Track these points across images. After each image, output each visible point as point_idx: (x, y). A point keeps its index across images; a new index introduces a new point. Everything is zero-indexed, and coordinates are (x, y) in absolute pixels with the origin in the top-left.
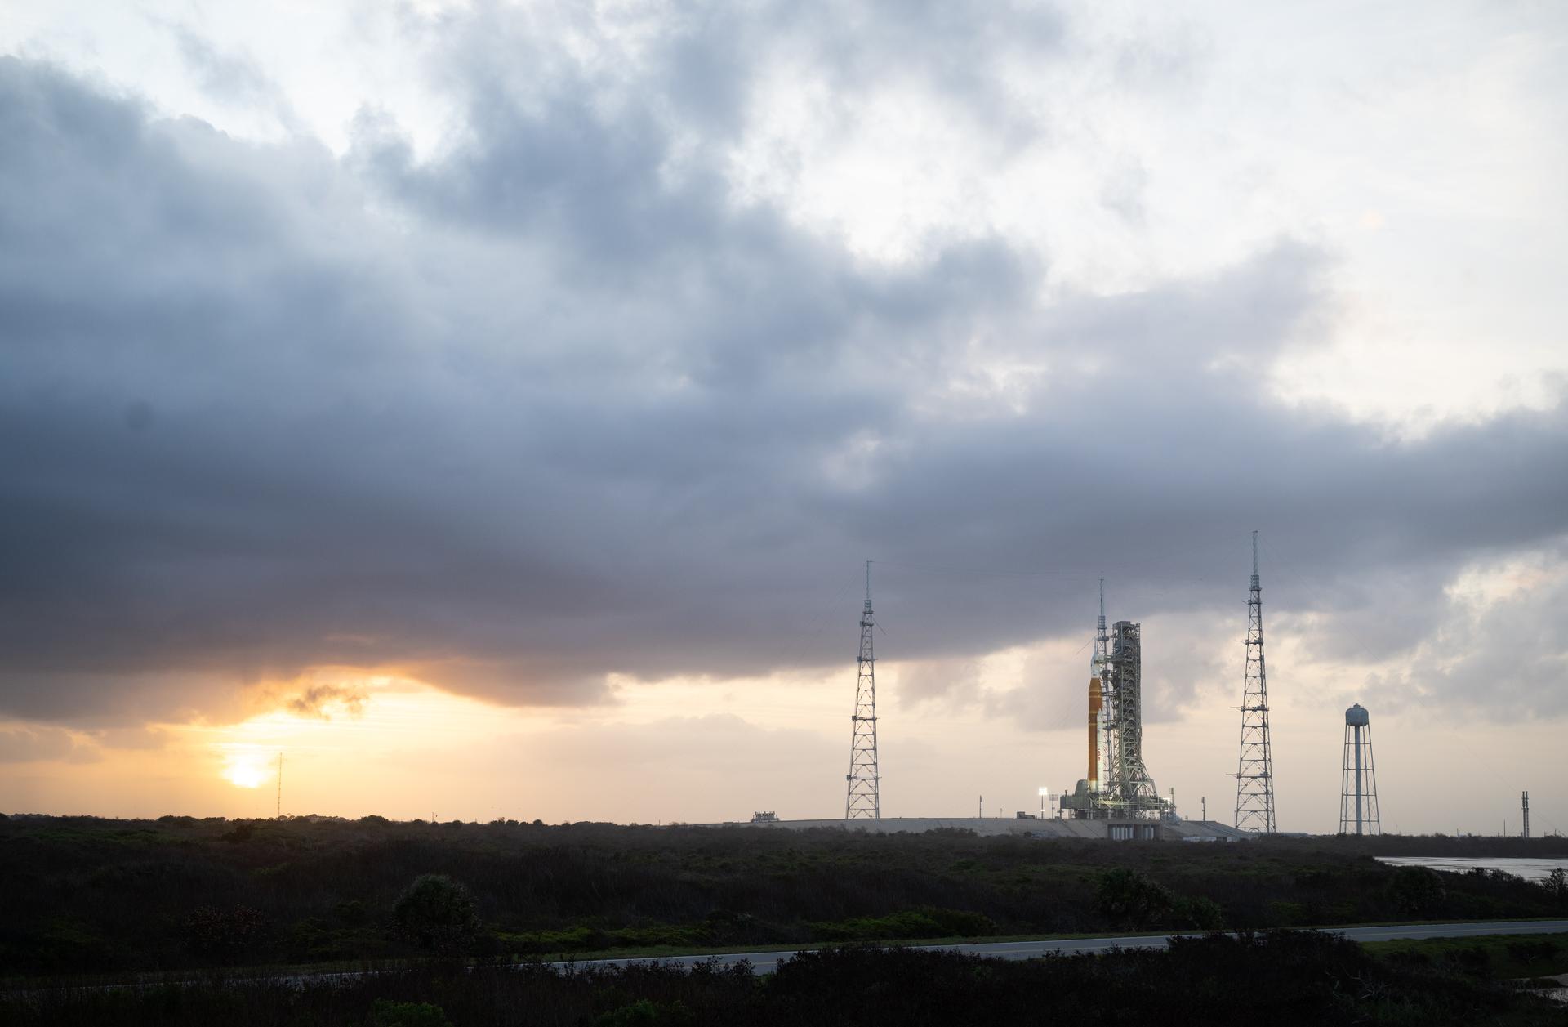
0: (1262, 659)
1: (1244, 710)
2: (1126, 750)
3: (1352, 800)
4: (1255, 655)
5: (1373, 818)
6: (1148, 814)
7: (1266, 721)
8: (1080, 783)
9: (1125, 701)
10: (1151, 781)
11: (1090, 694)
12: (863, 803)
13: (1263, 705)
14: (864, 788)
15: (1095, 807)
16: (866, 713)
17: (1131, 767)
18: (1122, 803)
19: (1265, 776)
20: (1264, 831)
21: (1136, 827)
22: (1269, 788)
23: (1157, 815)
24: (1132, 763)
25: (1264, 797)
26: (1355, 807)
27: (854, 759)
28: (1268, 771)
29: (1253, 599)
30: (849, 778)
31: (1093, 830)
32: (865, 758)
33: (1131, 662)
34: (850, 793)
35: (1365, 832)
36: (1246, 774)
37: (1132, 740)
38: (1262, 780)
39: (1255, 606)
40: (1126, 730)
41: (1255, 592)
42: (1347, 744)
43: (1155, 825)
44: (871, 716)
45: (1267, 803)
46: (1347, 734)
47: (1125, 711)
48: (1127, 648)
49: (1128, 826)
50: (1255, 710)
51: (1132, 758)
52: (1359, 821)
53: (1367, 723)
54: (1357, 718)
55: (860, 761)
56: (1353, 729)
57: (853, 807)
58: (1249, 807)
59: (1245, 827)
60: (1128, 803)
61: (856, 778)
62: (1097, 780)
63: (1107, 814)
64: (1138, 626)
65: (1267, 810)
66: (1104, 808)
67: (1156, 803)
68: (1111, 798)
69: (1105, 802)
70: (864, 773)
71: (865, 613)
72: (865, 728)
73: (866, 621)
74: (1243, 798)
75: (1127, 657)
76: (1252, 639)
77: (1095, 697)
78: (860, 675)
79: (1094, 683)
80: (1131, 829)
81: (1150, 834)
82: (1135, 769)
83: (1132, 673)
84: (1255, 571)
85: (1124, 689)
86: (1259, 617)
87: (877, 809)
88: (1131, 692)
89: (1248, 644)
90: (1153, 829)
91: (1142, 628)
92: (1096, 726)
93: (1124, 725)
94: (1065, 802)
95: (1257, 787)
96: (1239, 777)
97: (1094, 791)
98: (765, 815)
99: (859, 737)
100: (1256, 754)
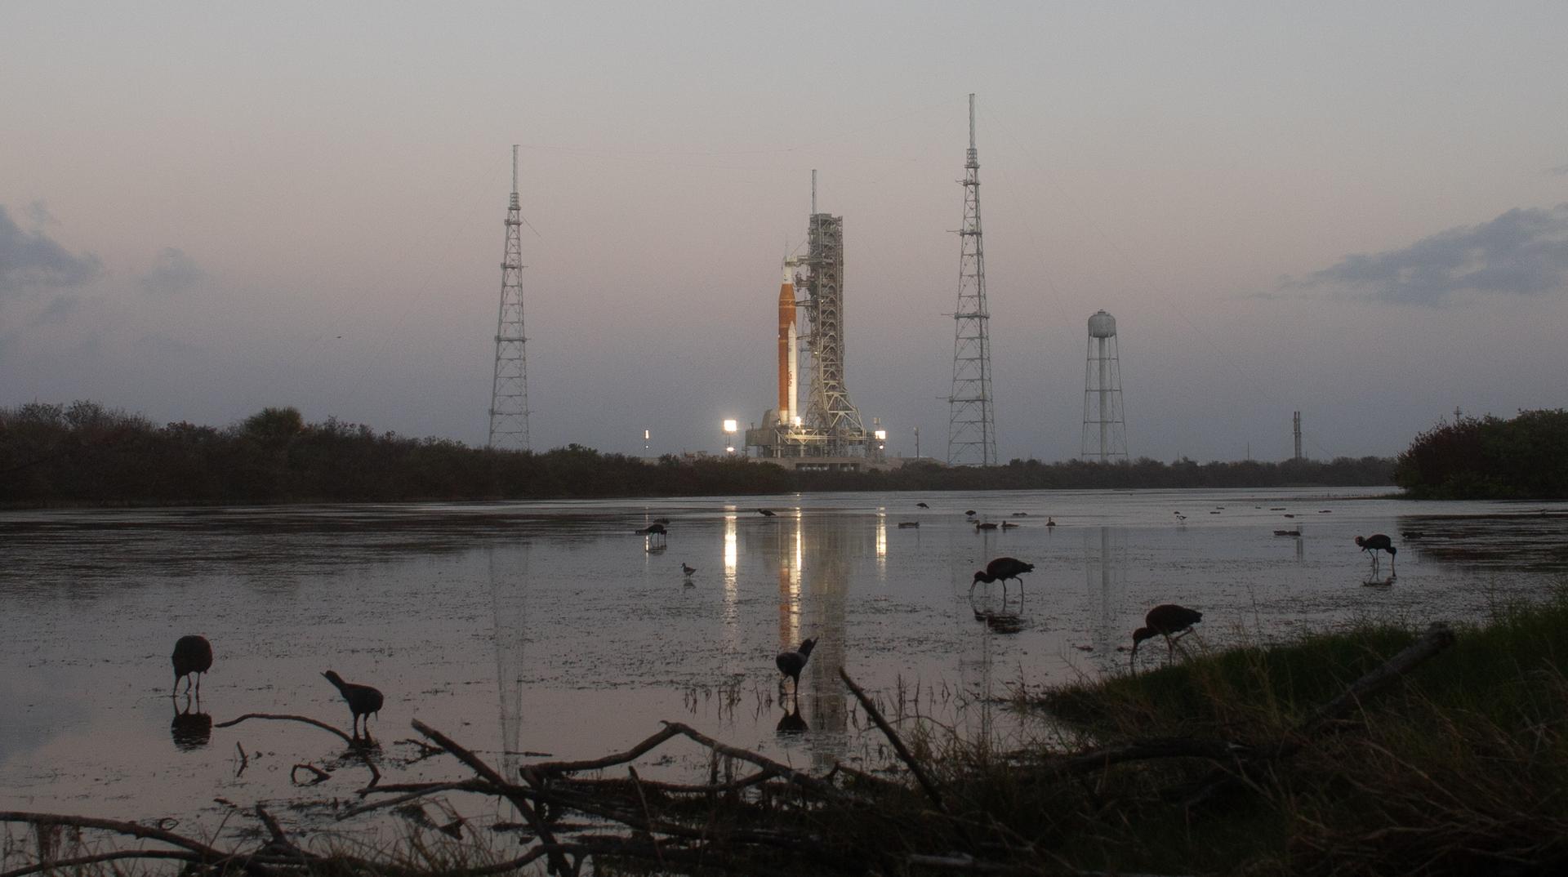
0: (979, 253)
1: (958, 317)
2: (825, 372)
4: (972, 248)
6: (850, 450)
7: (984, 330)
8: (767, 414)
9: (824, 312)
10: (856, 410)
11: (781, 303)
13: (980, 312)
14: (510, 424)
15: (784, 443)
16: (511, 333)
17: (831, 393)
18: (818, 437)
19: (983, 399)
22: (988, 415)
23: (862, 453)
24: (833, 388)
25: (980, 427)
27: (497, 388)
28: (987, 392)
29: (969, 178)
30: (491, 412)
32: (512, 389)
33: (831, 264)
36: (962, 396)
37: (832, 360)
38: (980, 405)
39: (972, 188)
40: (825, 348)
41: (971, 170)
42: (1090, 361)
44: (518, 337)
45: (985, 433)
46: (1090, 346)
47: (824, 324)
48: (826, 246)
50: (971, 317)
51: (832, 383)
52: (1103, 447)
53: (1112, 334)
54: (1101, 327)
55: (505, 392)
56: (1096, 342)
58: (962, 438)
60: (825, 437)
61: (500, 413)
62: (788, 410)
63: (799, 451)
64: (840, 219)
65: (984, 442)
66: (795, 445)
67: (860, 436)
68: (804, 431)
69: (796, 437)
70: (510, 408)
71: (511, 209)
72: (510, 351)
73: (512, 219)
74: (956, 427)
75: (825, 257)
76: (968, 228)
77: (787, 307)
78: (504, 285)
79: (786, 290)
82: (836, 394)
83: (832, 277)
84: (972, 143)
85: (823, 297)
86: (976, 201)
88: (832, 301)
89: (963, 234)
91: (845, 221)
92: (787, 344)
93: (823, 342)
94: (752, 437)
95: (972, 413)
97: (784, 423)
99: (503, 362)
100: (973, 371)
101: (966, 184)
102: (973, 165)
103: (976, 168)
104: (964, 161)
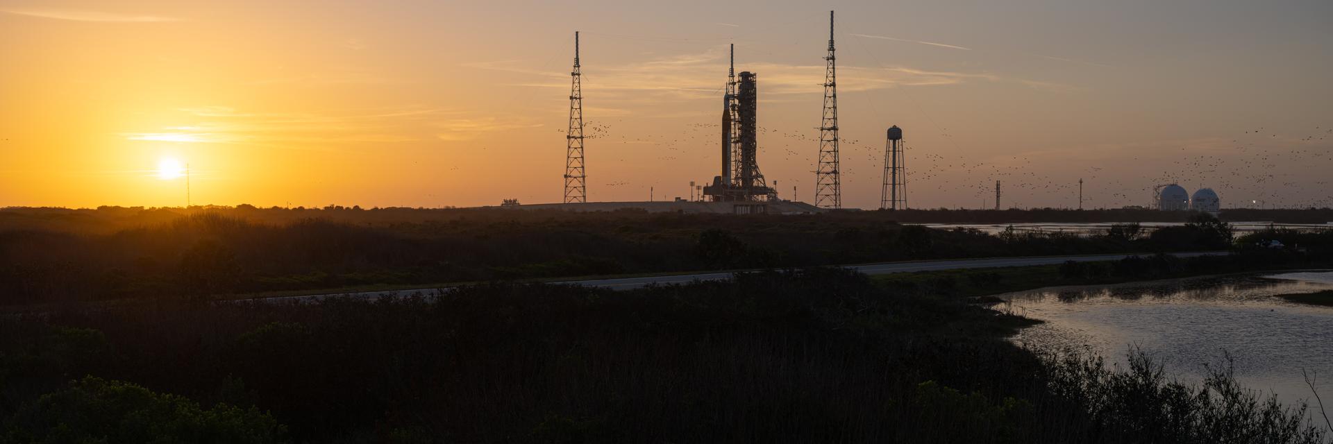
0: (834, 96)
1: (822, 129)
2: (747, 156)
3: (890, 187)
4: (830, 93)
5: (903, 199)
6: (759, 198)
7: (836, 137)
8: (717, 178)
9: (746, 124)
10: (762, 177)
12: (575, 193)
13: (834, 126)
14: (575, 183)
16: (576, 134)
17: (749, 167)
18: (743, 191)
19: (835, 172)
20: (834, 207)
21: (752, 206)
22: (837, 180)
23: (765, 198)
24: (750, 165)
25: (833, 186)
26: (891, 192)
27: (569, 164)
28: (837, 169)
29: (830, 56)
30: (566, 176)
31: (724, 208)
32: (576, 163)
33: (750, 99)
34: (566, 186)
35: (897, 208)
36: (824, 170)
37: (750, 150)
38: (833, 175)
39: (831, 61)
40: (747, 144)
41: (831, 52)
42: (888, 151)
43: (763, 204)
44: (579, 135)
45: (836, 190)
46: (888, 143)
47: (746, 131)
48: (747, 90)
49: (747, 206)
50: (829, 129)
51: (750, 162)
52: (894, 201)
53: (900, 137)
54: (895, 134)
55: (573, 165)
56: (891, 141)
57: (569, 195)
58: (823, 192)
59: (822, 205)
60: (747, 191)
61: (570, 176)
62: (728, 176)
64: (755, 74)
65: (835, 194)
66: (731, 195)
67: (765, 190)
68: (735, 188)
69: (732, 191)
70: (575, 173)
71: (575, 67)
72: (576, 143)
73: (576, 72)
74: (820, 186)
75: (747, 95)
76: (828, 83)
77: (727, 121)
78: (572, 108)
79: (726, 113)
80: (749, 208)
81: (760, 210)
82: (752, 169)
83: (751, 106)
84: (832, 36)
85: (746, 117)
86: (834, 68)
87: (584, 197)
88: (750, 118)
89: (826, 86)
90: (762, 208)
91: (757, 76)
92: (727, 141)
93: (745, 141)
94: (707, 190)
95: (829, 179)
96: (818, 173)
97: (726, 183)
98: (510, 201)
99: (572, 150)
100: (830, 158)
101: (828, 59)
102: (832, 48)
103: (833, 50)
104: (827, 47)
